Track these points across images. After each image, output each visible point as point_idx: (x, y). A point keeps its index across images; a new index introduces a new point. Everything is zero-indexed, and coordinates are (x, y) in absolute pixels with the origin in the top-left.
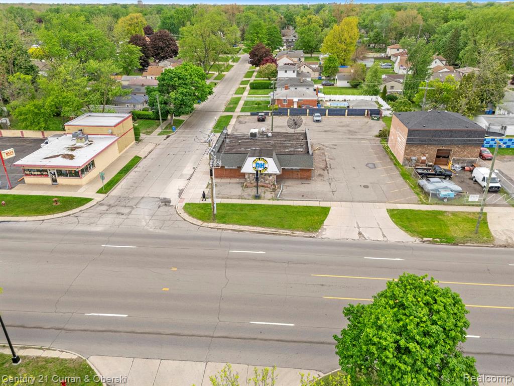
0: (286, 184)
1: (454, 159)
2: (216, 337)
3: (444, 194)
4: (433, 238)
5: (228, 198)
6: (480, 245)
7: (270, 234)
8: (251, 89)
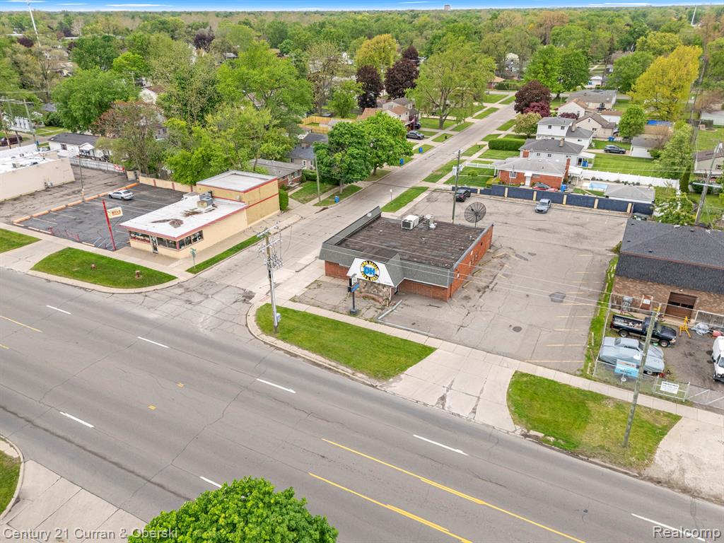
0: (407, 302)
1: (700, 313)
2: (152, 483)
3: (623, 369)
4: (546, 435)
5: (318, 306)
6: (618, 468)
7: (326, 368)
8: (490, 148)
